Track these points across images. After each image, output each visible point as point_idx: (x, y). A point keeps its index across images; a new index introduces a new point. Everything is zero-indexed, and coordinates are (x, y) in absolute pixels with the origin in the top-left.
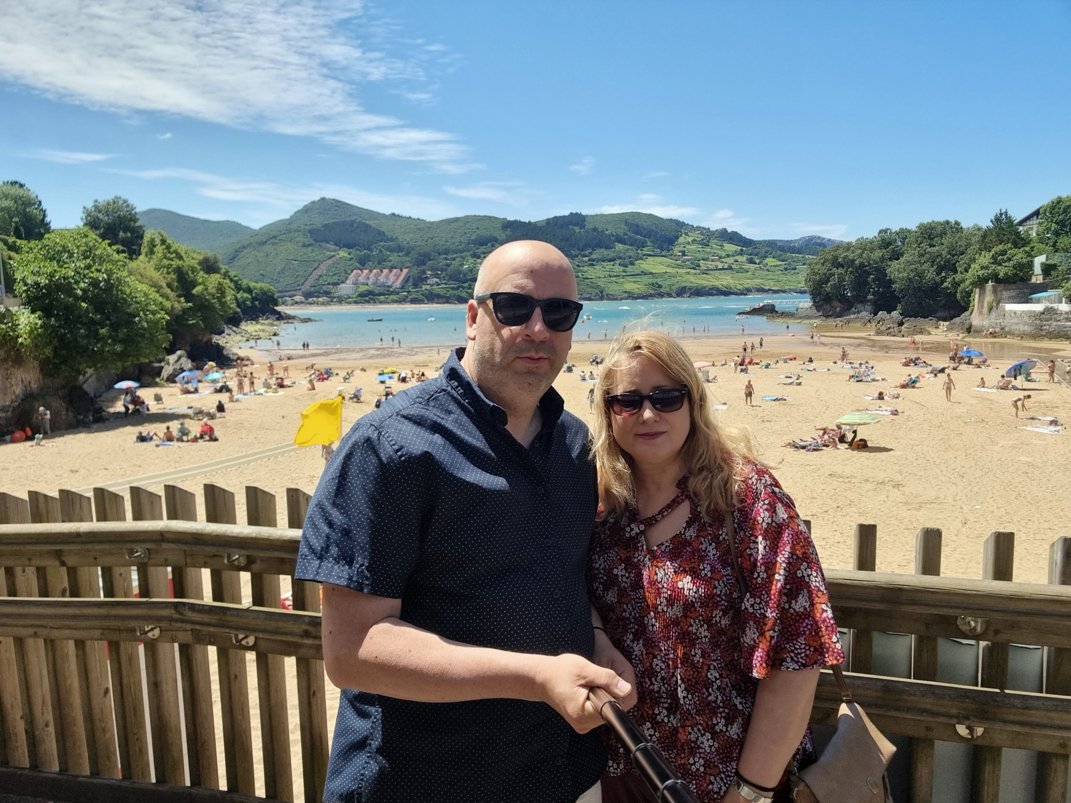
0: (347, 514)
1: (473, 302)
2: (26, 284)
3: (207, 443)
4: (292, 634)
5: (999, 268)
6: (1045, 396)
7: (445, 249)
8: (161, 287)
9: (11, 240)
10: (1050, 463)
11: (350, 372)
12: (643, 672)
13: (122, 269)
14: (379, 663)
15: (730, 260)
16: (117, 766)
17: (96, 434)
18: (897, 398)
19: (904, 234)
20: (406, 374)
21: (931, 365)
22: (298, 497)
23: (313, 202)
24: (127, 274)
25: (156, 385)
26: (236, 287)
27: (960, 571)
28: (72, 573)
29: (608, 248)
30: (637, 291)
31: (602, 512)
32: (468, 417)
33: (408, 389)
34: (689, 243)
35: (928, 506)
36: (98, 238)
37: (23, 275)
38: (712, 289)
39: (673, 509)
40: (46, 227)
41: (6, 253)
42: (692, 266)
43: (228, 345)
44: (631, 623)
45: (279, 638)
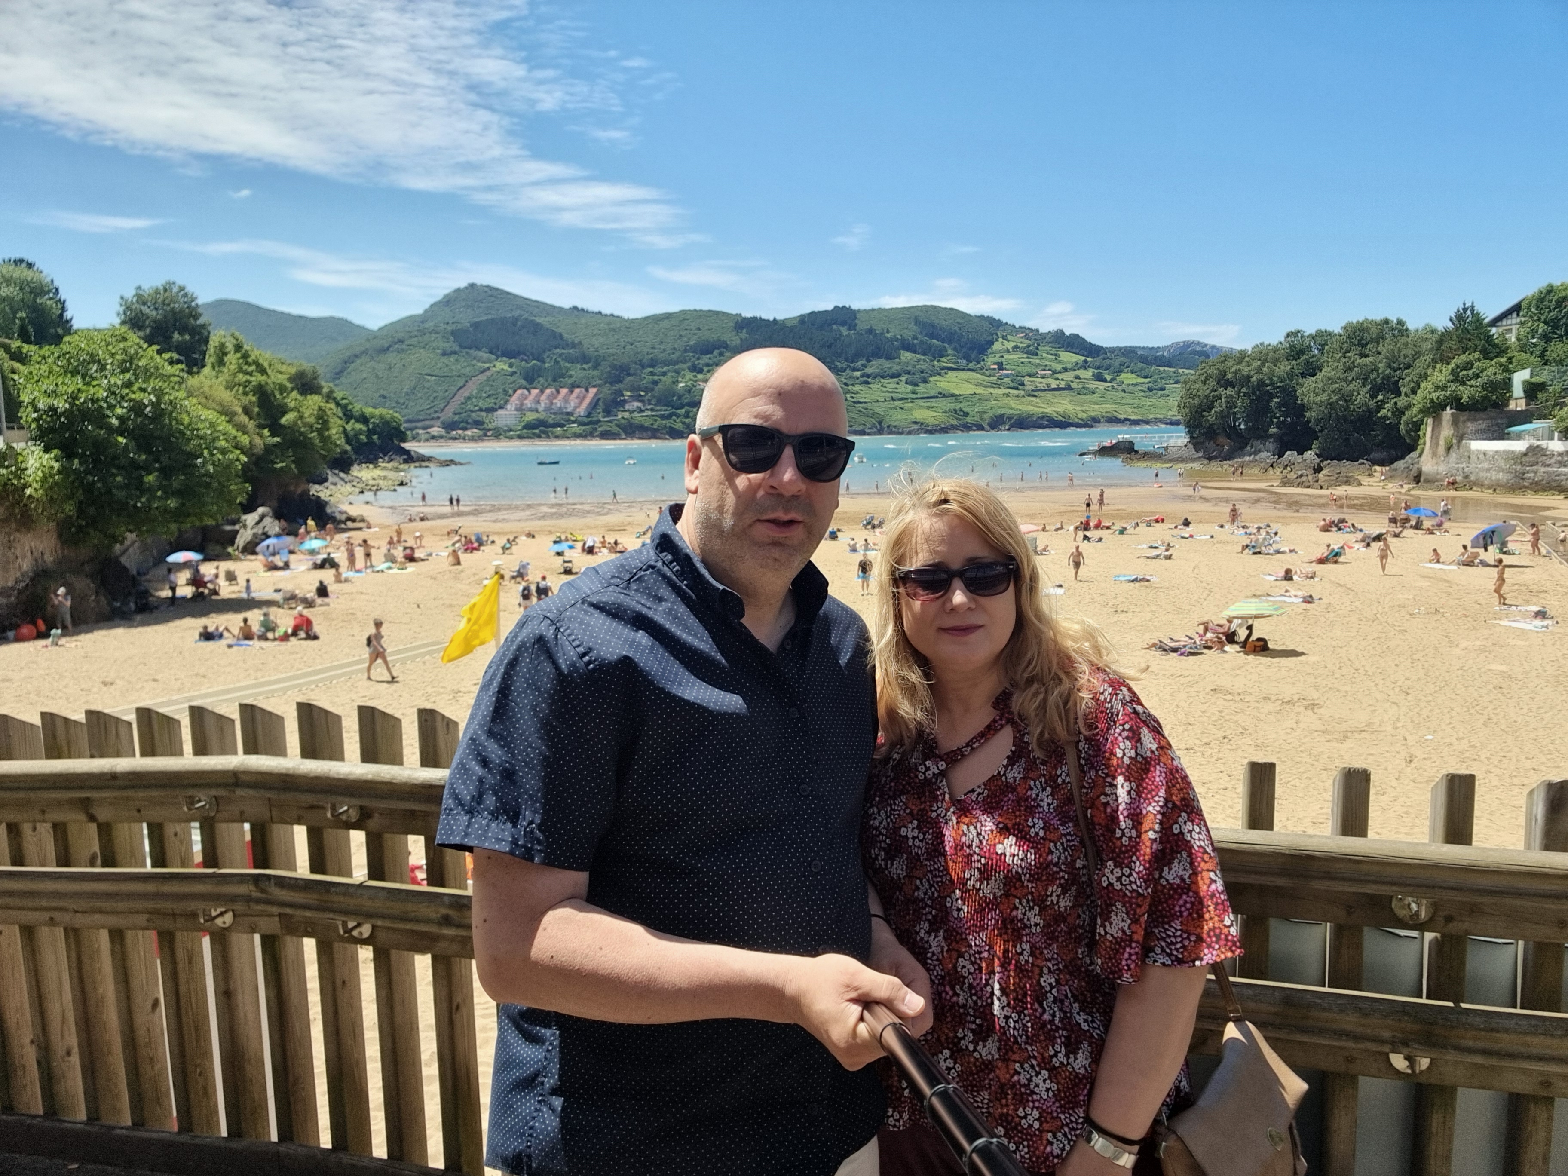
0: (509, 748)
1: (695, 438)
2: (36, 410)
3: (303, 642)
4: (427, 921)
5: (1461, 388)
6: (1527, 576)
7: (652, 359)
8: (236, 414)
9: (15, 344)
10: (1534, 673)
11: (511, 539)
12: (943, 977)
13: (177, 387)
14: (556, 966)
15: (1069, 376)
16: (171, 1112)
17: (140, 629)
18: (1312, 578)
19: (1322, 338)
20: (594, 542)
21: (1361, 530)
22: (434, 721)
23: (458, 291)
24: (185, 395)
25: (228, 557)
26: (345, 415)
27: (1403, 830)
28: (105, 831)
29: (889, 358)
30: (932, 421)
31: (883, 745)
32: (688, 606)
33: (599, 565)
34: (1008, 351)
35: (1356, 735)
36: (142, 342)
37: (32, 397)
38: (1042, 418)
39: (987, 740)
40: (65, 325)
41: (8, 364)
42: (1012, 384)
43: (332, 499)
44: (927, 905)
45: (409, 926)
